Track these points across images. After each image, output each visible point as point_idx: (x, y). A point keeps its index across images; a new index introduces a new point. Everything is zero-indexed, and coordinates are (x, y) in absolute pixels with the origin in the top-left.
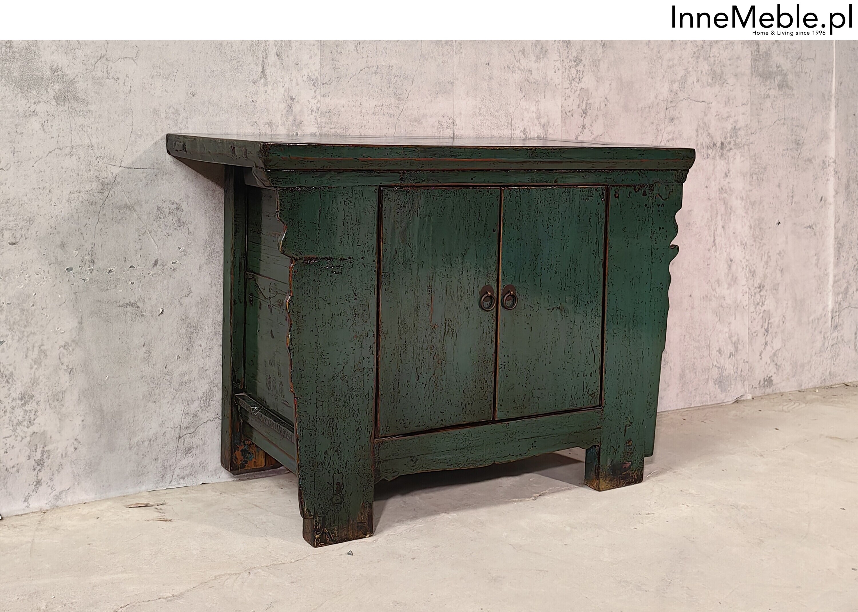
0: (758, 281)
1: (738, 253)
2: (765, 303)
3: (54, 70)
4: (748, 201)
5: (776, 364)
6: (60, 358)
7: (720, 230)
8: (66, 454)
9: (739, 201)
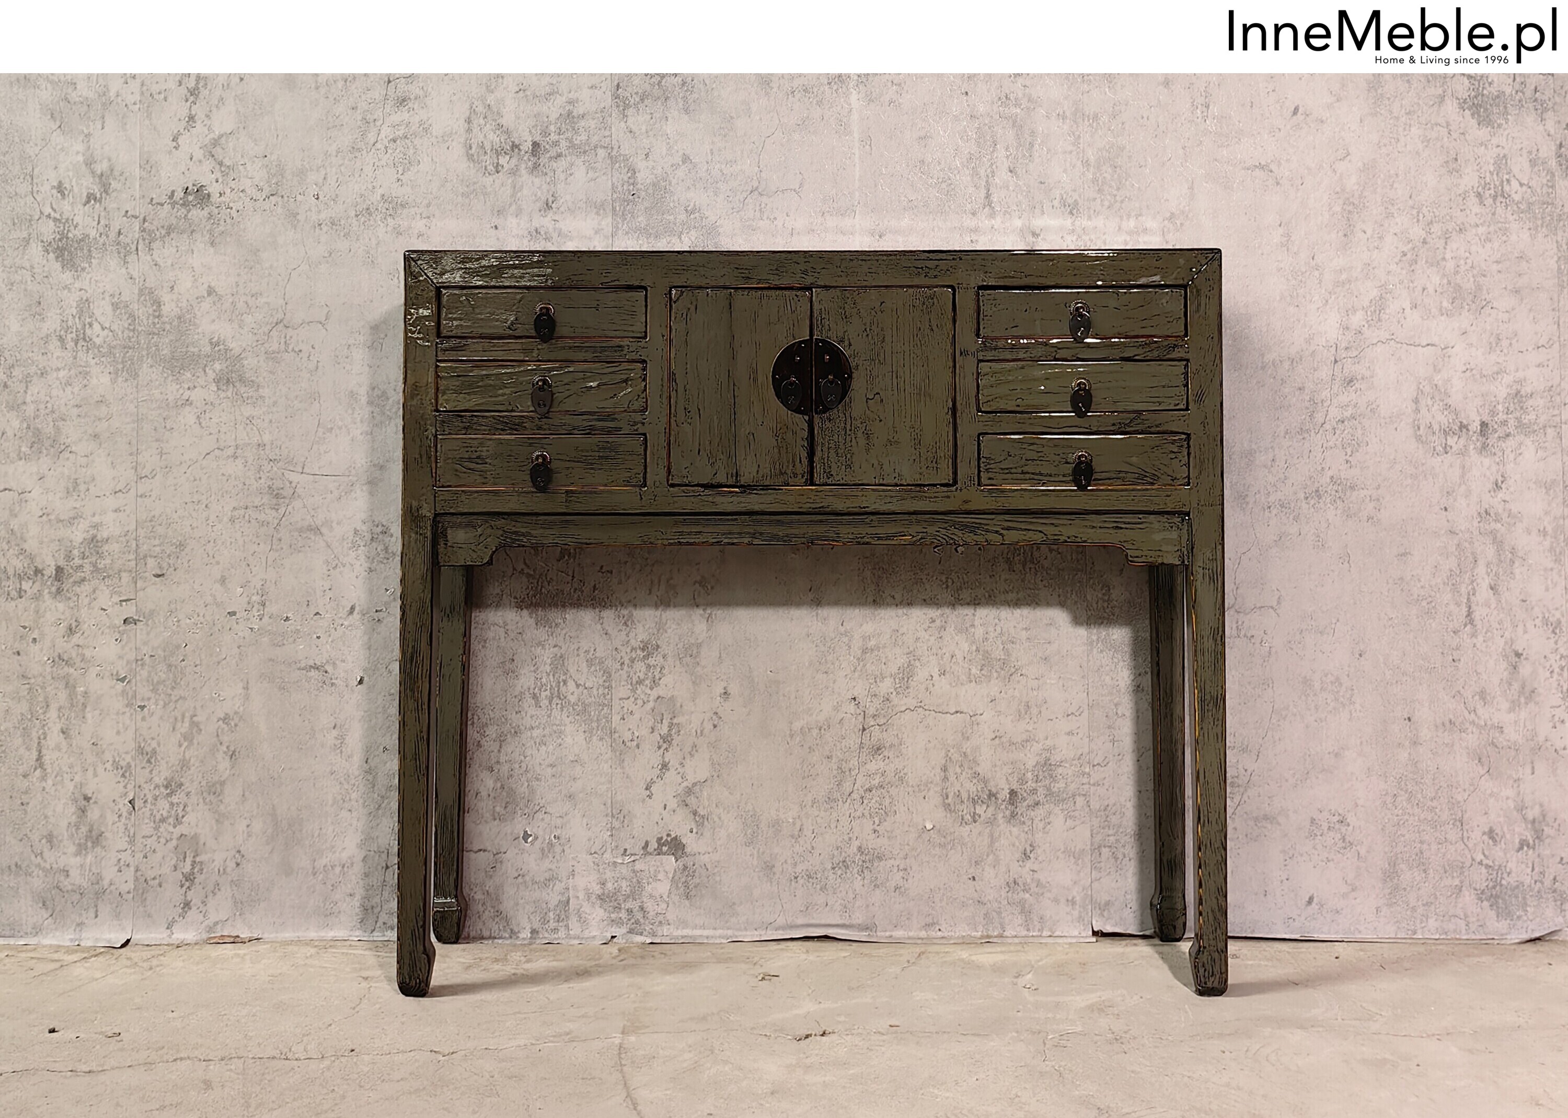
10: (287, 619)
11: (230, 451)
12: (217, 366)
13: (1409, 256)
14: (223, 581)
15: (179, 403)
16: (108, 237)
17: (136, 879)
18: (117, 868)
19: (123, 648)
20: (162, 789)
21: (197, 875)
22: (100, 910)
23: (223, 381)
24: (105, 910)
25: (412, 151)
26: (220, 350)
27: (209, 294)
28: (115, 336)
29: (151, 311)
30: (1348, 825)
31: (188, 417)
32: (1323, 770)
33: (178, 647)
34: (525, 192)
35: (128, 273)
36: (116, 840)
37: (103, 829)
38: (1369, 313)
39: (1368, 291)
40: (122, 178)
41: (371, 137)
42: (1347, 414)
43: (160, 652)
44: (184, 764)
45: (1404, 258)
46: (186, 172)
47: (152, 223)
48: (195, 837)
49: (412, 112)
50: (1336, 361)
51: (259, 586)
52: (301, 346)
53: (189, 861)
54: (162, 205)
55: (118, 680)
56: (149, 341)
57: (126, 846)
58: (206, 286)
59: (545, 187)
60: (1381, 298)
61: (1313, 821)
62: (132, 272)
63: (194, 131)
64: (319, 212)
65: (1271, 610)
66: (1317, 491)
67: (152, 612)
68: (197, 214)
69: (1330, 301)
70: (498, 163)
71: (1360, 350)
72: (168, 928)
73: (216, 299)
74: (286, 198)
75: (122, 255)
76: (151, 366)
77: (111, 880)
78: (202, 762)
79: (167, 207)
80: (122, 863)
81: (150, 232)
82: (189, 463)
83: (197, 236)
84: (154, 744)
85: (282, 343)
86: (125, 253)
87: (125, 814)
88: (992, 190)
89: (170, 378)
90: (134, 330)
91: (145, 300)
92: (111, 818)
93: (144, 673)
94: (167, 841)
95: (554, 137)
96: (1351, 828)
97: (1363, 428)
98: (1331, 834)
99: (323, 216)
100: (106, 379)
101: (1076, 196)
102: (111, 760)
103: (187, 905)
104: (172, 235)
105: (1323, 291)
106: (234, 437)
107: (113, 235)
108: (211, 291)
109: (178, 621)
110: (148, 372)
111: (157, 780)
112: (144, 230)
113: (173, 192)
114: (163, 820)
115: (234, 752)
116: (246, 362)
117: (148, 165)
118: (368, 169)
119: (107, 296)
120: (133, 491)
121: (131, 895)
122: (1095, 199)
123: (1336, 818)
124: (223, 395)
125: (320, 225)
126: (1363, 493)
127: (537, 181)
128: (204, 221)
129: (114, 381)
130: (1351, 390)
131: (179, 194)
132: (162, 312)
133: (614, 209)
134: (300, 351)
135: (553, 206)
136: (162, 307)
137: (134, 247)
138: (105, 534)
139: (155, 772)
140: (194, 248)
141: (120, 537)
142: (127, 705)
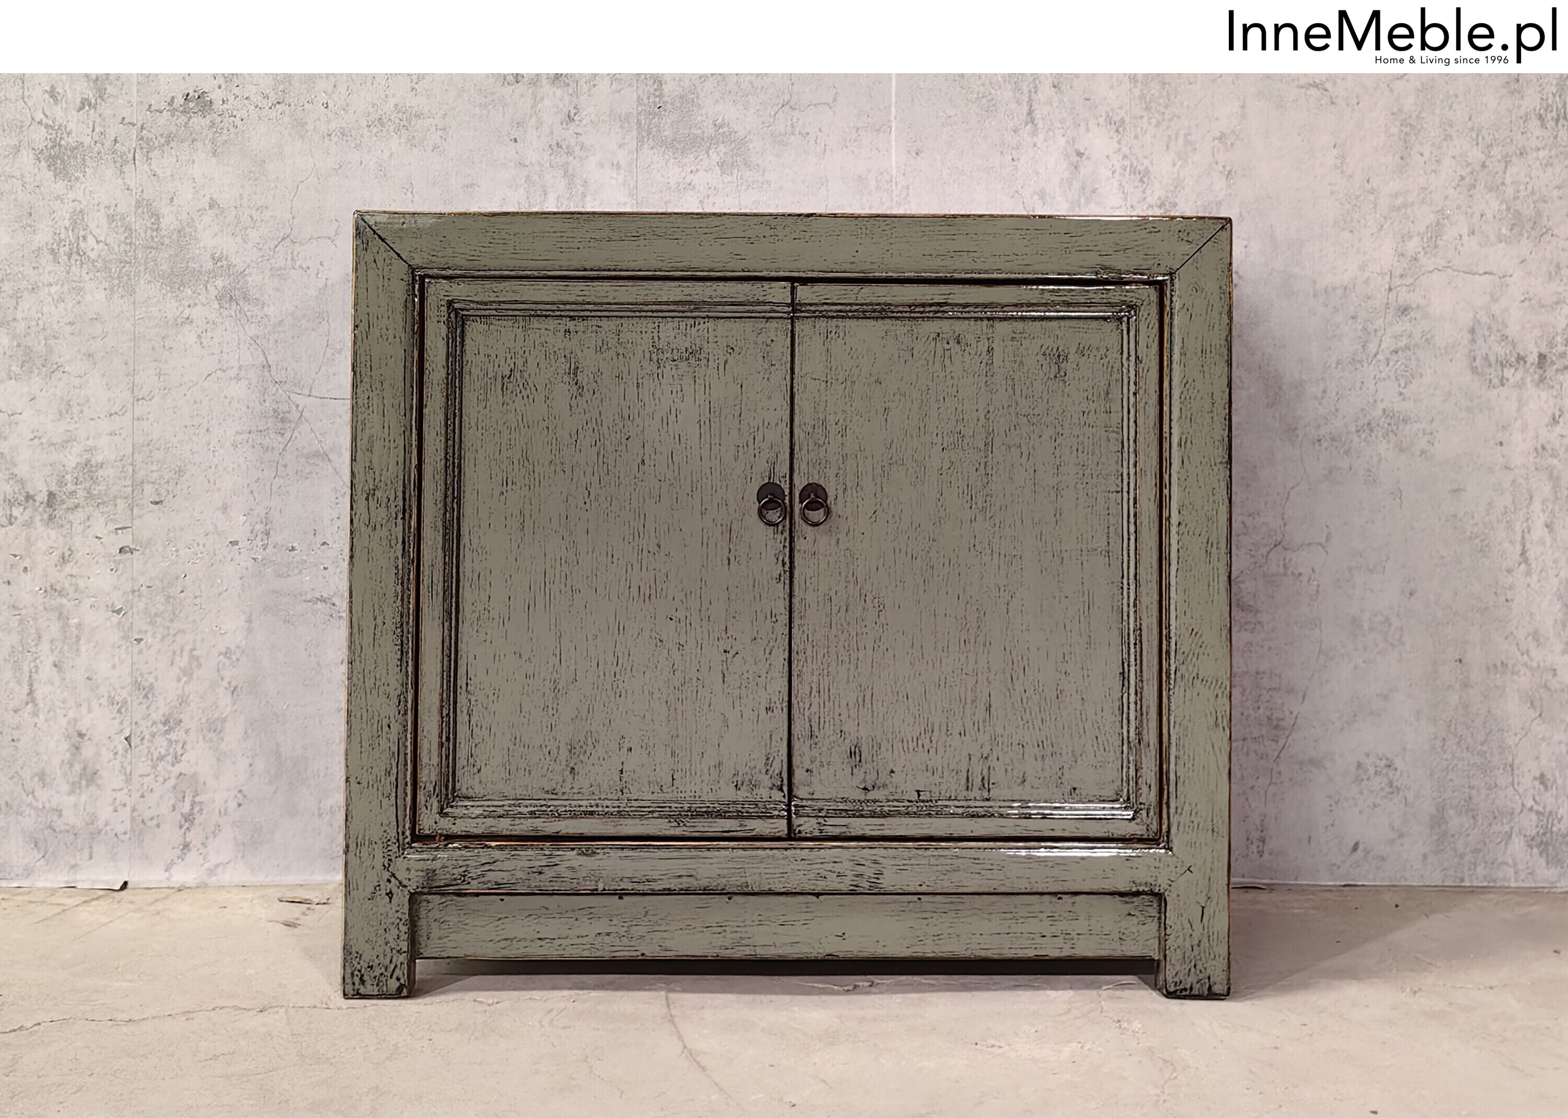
3: (216, 260)
6: (218, 670)
8: (226, 810)
10: (293, 549)
11: (232, 373)
12: (219, 283)
13: (1467, 179)
14: (225, 509)
15: (179, 321)
16: (103, 145)
17: (133, 819)
18: (112, 807)
19: (119, 577)
20: (160, 726)
21: (197, 816)
22: (94, 851)
23: (226, 298)
24: (100, 851)
26: (222, 266)
27: (211, 207)
28: (111, 250)
29: (149, 224)
30: (1396, 769)
31: (189, 336)
32: (1372, 713)
33: (177, 578)
34: (546, 102)
35: (125, 184)
36: (112, 779)
37: (98, 767)
38: (1425, 240)
39: (1425, 217)
40: (119, 83)
42: (1402, 344)
43: (158, 583)
44: (183, 700)
45: (1461, 183)
46: (187, 77)
47: (150, 131)
48: (195, 775)
50: (1390, 289)
51: (263, 514)
52: (309, 263)
53: (188, 800)
54: (161, 112)
55: (113, 612)
56: (147, 256)
57: (122, 784)
58: (208, 198)
59: (567, 98)
60: (1438, 223)
61: (1359, 765)
62: (129, 183)
64: (329, 121)
65: (1320, 548)
66: (1369, 424)
67: (150, 541)
68: (198, 122)
69: (1385, 227)
71: (1415, 277)
72: (166, 871)
73: (219, 212)
74: (293, 107)
75: (118, 164)
76: (149, 282)
77: (107, 821)
78: (202, 697)
79: (166, 114)
80: (118, 802)
81: (149, 140)
82: (191, 384)
83: (199, 145)
84: (151, 679)
85: (289, 258)
86: (122, 163)
87: (121, 752)
88: (1035, 106)
89: (169, 295)
90: (131, 244)
91: (143, 213)
92: (106, 755)
93: (141, 606)
94: (165, 780)
96: (1398, 773)
97: (1418, 359)
98: (1378, 779)
99: (333, 125)
100: (101, 296)
101: (1122, 113)
102: (106, 695)
103: (186, 846)
104: (172, 144)
105: (1378, 216)
106: (237, 357)
107: (108, 143)
108: (213, 204)
109: (177, 551)
110: (146, 289)
111: (155, 717)
112: (142, 139)
113: (173, 98)
114: (161, 758)
115: (236, 688)
116: (250, 279)
119: (102, 207)
120: (129, 414)
121: (127, 836)
122: (1142, 117)
123: (1384, 762)
124: (225, 313)
125: (329, 135)
126: (1416, 426)
127: (558, 91)
128: (205, 129)
129: (109, 298)
130: (1406, 319)
131: (180, 100)
132: (163, 225)
133: (639, 123)
134: (308, 268)
135: (576, 118)
136: (161, 220)
137: (131, 156)
138: (100, 459)
139: (153, 708)
140: (195, 158)
141: (115, 461)
142: (123, 638)
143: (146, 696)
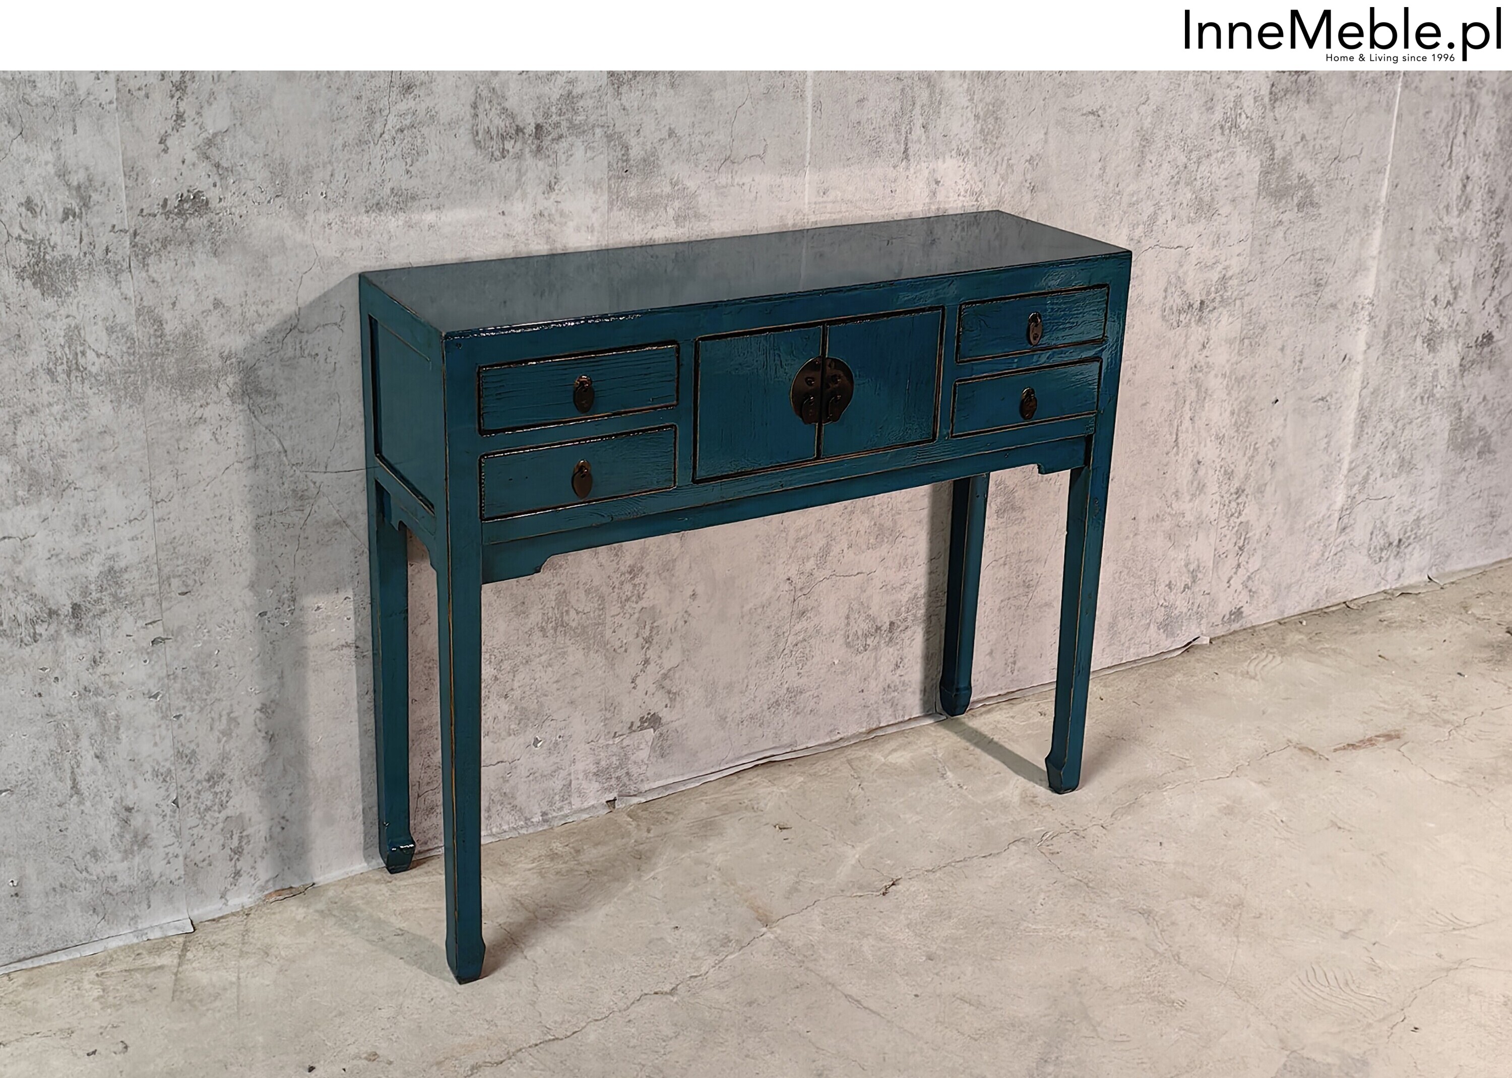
0: (1236, 484)
1: (1209, 452)
2: (1243, 513)
4: (1234, 377)
5: (1250, 591)
6: (256, 725)
7: (1187, 423)
9: (1220, 380)
10: (318, 608)
11: (250, 463)
12: (231, 381)
14: (251, 586)
15: (192, 422)
16: (93, 255)
17: (186, 865)
18: (166, 861)
19: (153, 666)
20: (205, 783)
21: (245, 847)
22: (152, 901)
23: (238, 394)
24: (156, 899)
25: (419, 141)
26: (231, 363)
27: (216, 307)
28: (113, 362)
29: (152, 332)
31: (204, 434)
33: (211, 655)
34: (529, 174)
35: (122, 294)
36: (162, 838)
37: (148, 832)
40: (105, 189)
41: (378, 127)
43: (193, 664)
44: (225, 757)
46: (179, 178)
47: (144, 237)
48: (240, 817)
49: (417, 99)
51: (288, 585)
52: (316, 351)
53: (236, 837)
54: (155, 216)
55: (150, 697)
56: (153, 364)
57: (172, 840)
58: (212, 298)
59: (548, 169)
62: (126, 292)
63: (183, 131)
64: (328, 211)
67: (181, 628)
68: (194, 223)
70: (503, 149)
72: (221, 897)
73: (224, 311)
74: (292, 200)
75: (112, 274)
76: (158, 389)
77: (161, 873)
78: (242, 751)
79: (160, 218)
80: (170, 855)
81: (144, 247)
82: (208, 480)
83: (198, 246)
84: (193, 746)
85: (298, 348)
86: (115, 271)
87: (169, 813)
88: (909, 145)
89: (180, 398)
90: (134, 353)
91: (144, 320)
92: (154, 820)
93: (177, 686)
94: (213, 826)
95: (555, 118)
99: (332, 215)
100: (107, 408)
102: (150, 770)
103: (237, 874)
104: (169, 248)
107: (99, 253)
108: (217, 304)
109: (208, 632)
110: (155, 396)
111: (199, 777)
112: (136, 245)
113: (166, 200)
114: (208, 809)
115: (273, 736)
116: (260, 373)
117: (132, 171)
118: (377, 163)
119: (99, 319)
120: (149, 517)
121: (182, 880)
124: (238, 408)
125: (330, 224)
127: (541, 164)
128: (203, 231)
129: (117, 409)
131: (173, 202)
132: (167, 331)
133: (609, 187)
134: (317, 355)
135: (556, 187)
136: (164, 326)
137: (126, 265)
138: (123, 564)
139: (196, 770)
140: (195, 259)
141: (140, 563)
142: (163, 718)
143: (189, 762)
